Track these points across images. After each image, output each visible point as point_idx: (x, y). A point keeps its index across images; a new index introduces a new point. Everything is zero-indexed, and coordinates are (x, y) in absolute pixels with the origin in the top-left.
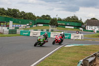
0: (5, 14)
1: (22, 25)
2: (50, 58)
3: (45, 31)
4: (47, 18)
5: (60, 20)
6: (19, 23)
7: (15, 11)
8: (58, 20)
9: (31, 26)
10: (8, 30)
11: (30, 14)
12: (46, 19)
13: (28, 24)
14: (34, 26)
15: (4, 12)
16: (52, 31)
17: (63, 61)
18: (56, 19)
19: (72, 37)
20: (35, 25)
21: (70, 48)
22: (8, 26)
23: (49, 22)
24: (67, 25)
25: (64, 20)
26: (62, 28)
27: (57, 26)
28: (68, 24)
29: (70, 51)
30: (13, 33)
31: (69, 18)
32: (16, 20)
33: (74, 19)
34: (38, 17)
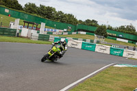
0: (35, 12)
1: (58, 31)
2: (92, 80)
3: (88, 41)
4: (94, 24)
5: (110, 29)
6: (54, 27)
7: (50, 9)
8: (108, 28)
9: (70, 33)
10: (38, 35)
11: (70, 16)
12: (92, 25)
13: (65, 30)
14: (73, 33)
15: (35, 10)
16: (98, 42)
17: (110, 85)
18: (105, 26)
19: (125, 54)
20: (75, 31)
21: (120, 68)
22: (38, 29)
23: (95, 29)
24: (119, 37)
25: (116, 30)
26: (112, 40)
27: (106, 36)
28: (121, 36)
29: (121, 73)
30: (44, 40)
31: (122, 28)
32: (50, 22)
33: (129, 30)
34: (80, 21)
